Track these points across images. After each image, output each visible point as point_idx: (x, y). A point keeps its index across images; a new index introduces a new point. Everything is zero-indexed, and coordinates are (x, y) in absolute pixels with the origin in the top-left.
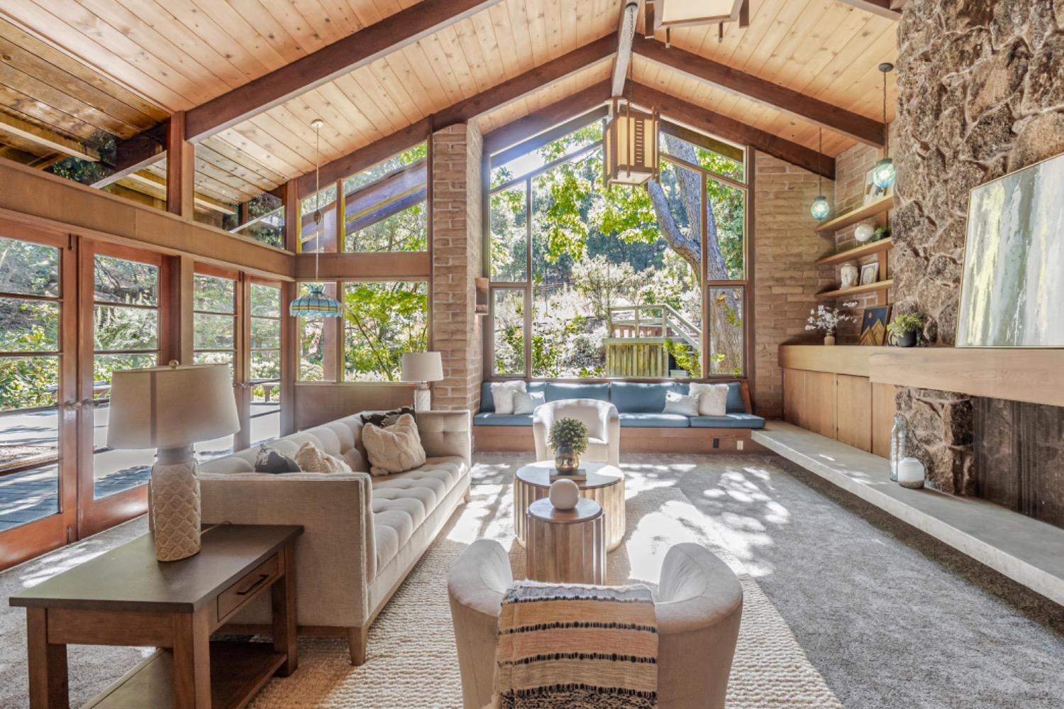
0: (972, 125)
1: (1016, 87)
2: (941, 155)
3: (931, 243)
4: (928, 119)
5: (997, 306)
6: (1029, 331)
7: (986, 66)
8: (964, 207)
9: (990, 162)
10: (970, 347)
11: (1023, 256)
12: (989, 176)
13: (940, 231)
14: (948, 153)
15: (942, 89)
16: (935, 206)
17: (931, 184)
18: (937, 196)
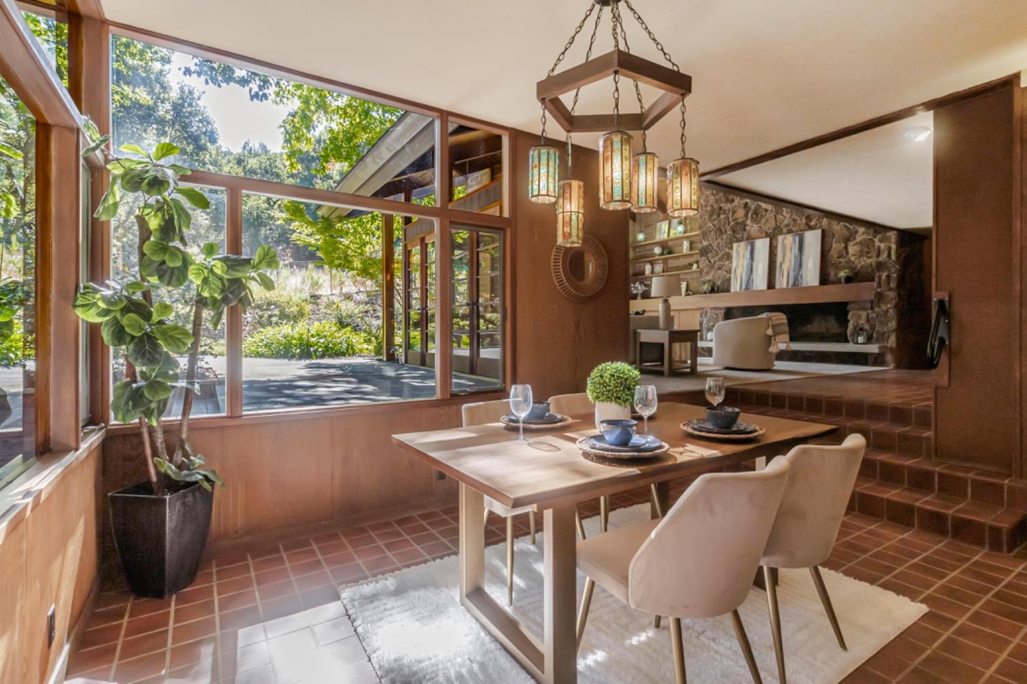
0: (732, 223)
1: (746, 215)
2: (720, 230)
3: (717, 258)
4: (715, 216)
5: (744, 279)
6: (755, 285)
7: (736, 206)
8: (731, 248)
9: (738, 236)
10: (736, 292)
11: (752, 265)
12: (738, 241)
13: (720, 255)
14: (723, 230)
15: (721, 208)
16: (718, 246)
17: (717, 239)
18: (719, 243)
